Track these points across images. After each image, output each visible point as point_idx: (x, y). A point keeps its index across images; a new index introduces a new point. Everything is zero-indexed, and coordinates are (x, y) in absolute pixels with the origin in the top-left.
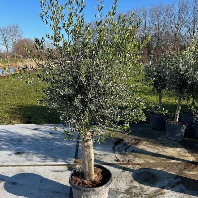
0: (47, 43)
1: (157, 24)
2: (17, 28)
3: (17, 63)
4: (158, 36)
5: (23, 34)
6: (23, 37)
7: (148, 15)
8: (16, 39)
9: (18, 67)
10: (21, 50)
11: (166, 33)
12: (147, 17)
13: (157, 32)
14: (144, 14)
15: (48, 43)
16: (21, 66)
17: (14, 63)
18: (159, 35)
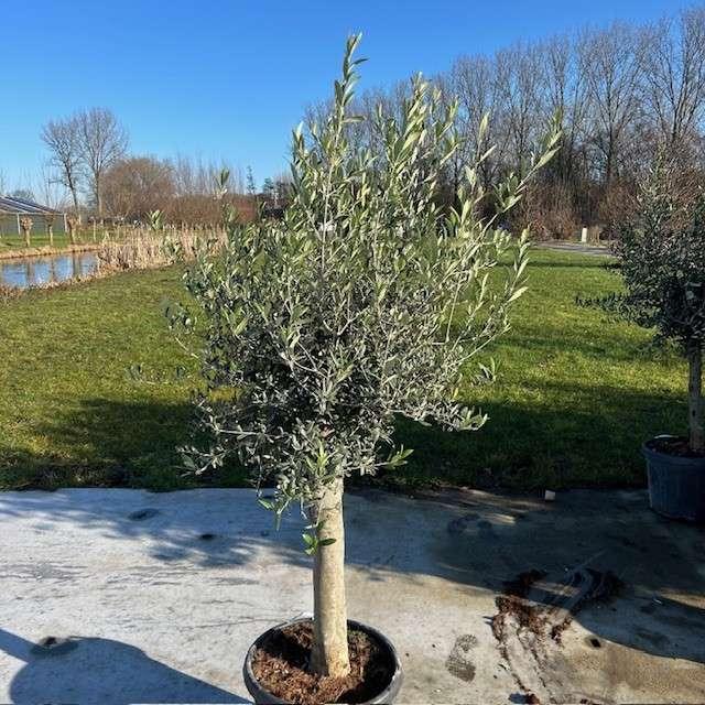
0: (211, 172)
1: (603, 98)
2: (108, 122)
3: (104, 242)
4: (608, 139)
5: (128, 141)
6: (128, 152)
7: (572, 65)
8: (106, 158)
9: (104, 255)
10: (126, 197)
11: (638, 128)
12: (567, 74)
13: (604, 127)
14: (554, 63)
15: (215, 172)
16: (115, 253)
17: (94, 243)
18: (613, 135)
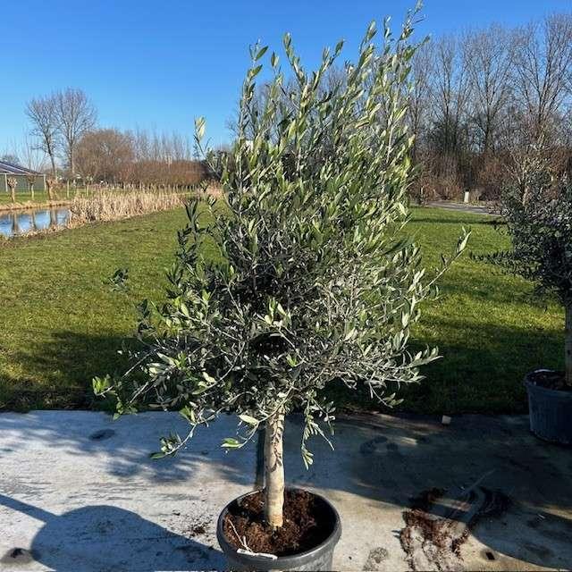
1: (482, 86)
2: (80, 100)
3: (76, 199)
4: (486, 119)
5: (97, 116)
6: (96, 125)
7: (457, 59)
8: (78, 131)
9: (75, 209)
10: (94, 162)
12: (453, 66)
13: (483, 109)
14: (443, 57)
15: (166, 143)
16: (85, 207)
17: (67, 199)
18: (490, 116)
